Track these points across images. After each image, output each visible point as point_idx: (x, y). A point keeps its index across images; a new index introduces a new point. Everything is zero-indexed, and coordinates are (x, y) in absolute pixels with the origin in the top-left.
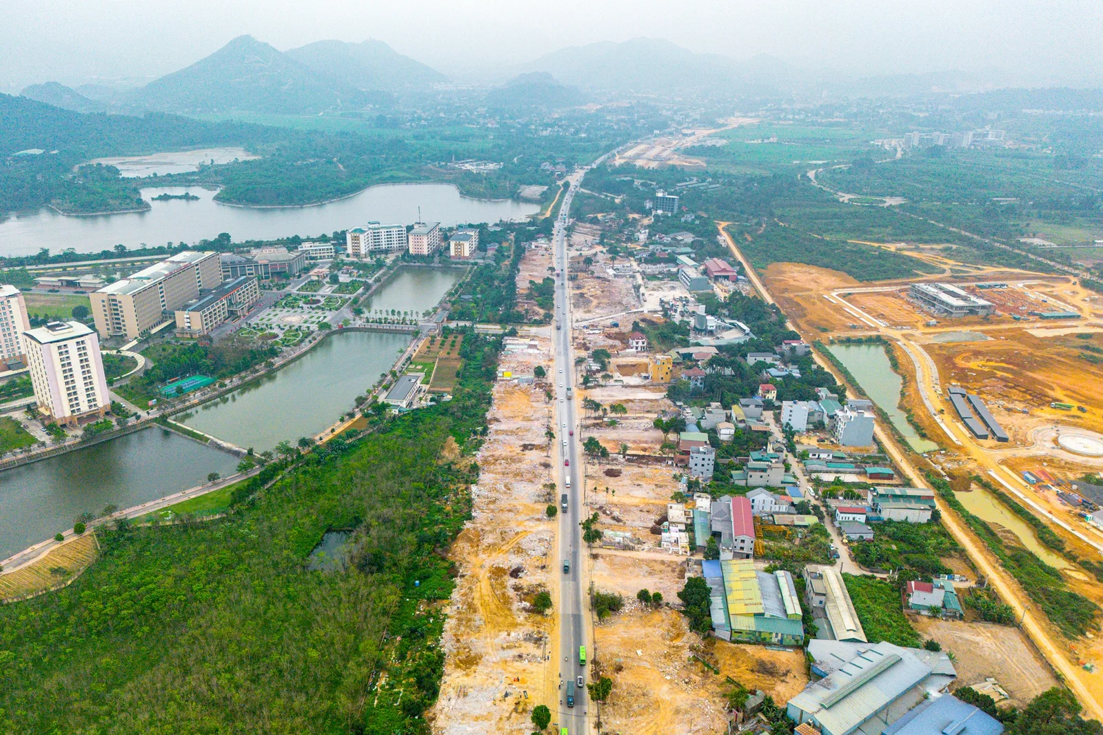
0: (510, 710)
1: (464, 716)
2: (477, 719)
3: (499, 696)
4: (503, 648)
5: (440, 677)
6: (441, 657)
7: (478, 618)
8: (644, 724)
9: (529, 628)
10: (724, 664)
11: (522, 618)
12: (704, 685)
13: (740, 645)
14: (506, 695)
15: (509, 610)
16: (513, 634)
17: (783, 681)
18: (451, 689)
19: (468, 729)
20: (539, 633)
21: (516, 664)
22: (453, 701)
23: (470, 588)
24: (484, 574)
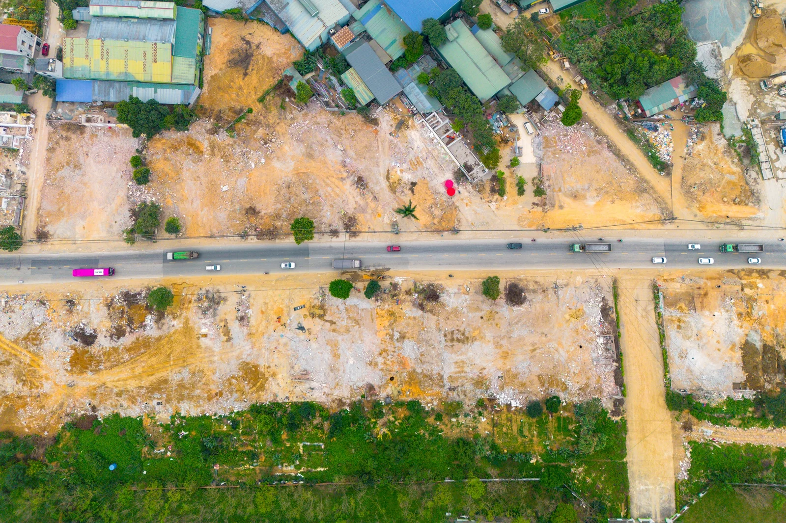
0: (322, 322)
1: (332, 369)
2: (336, 356)
3: (302, 335)
4: (229, 339)
5: (279, 405)
6: (257, 410)
7: (175, 375)
8: (329, 189)
9: (192, 313)
10: (237, 101)
11: (175, 322)
12: (268, 126)
13: (205, 81)
14: (301, 328)
15: (159, 339)
16: (204, 331)
17: (258, 46)
18: (297, 390)
19: (351, 362)
20: (199, 300)
21: (253, 321)
22: (314, 384)
23: (119, 394)
24: (87, 380)
